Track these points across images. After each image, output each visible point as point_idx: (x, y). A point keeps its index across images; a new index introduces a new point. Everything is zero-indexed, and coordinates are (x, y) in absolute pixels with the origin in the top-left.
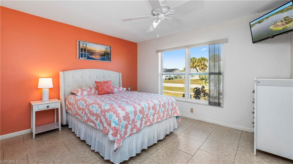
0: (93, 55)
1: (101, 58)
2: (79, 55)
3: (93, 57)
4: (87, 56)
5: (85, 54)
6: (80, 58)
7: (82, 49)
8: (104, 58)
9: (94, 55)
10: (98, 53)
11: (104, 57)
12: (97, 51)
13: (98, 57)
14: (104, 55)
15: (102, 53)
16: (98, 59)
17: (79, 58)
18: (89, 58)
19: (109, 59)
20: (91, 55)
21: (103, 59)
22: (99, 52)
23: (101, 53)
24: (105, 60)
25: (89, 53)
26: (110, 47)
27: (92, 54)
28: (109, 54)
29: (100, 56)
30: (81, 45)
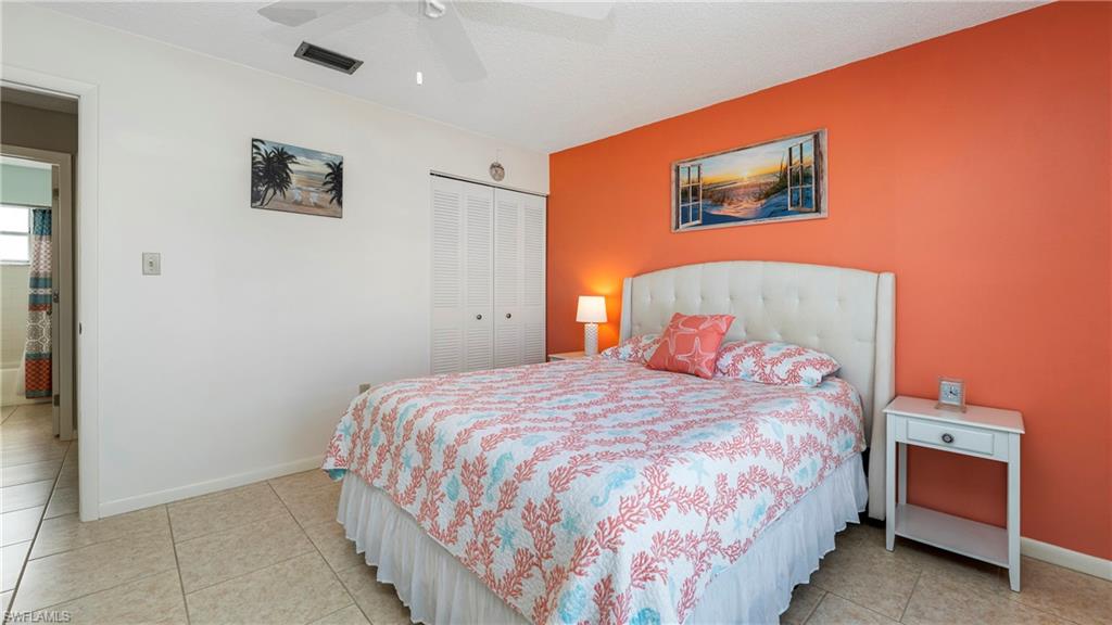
0: (725, 205)
1: (764, 208)
2: (678, 217)
3: (726, 210)
4: (703, 212)
5: (696, 208)
6: (681, 226)
7: (685, 193)
8: (777, 205)
9: (729, 204)
10: (745, 187)
11: (775, 199)
12: (742, 180)
13: (747, 206)
14: (780, 188)
15: (767, 184)
16: (746, 217)
17: (677, 227)
18: (709, 219)
19: (810, 202)
20: (716, 206)
21: (773, 209)
22: (754, 181)
23: (760, 185)
24: (785, 212)
25: (711, 197)
26: (816, 137)
27: (723, 201)
28: (807, 178)
29: (759, 199)
30: (684, 177)
